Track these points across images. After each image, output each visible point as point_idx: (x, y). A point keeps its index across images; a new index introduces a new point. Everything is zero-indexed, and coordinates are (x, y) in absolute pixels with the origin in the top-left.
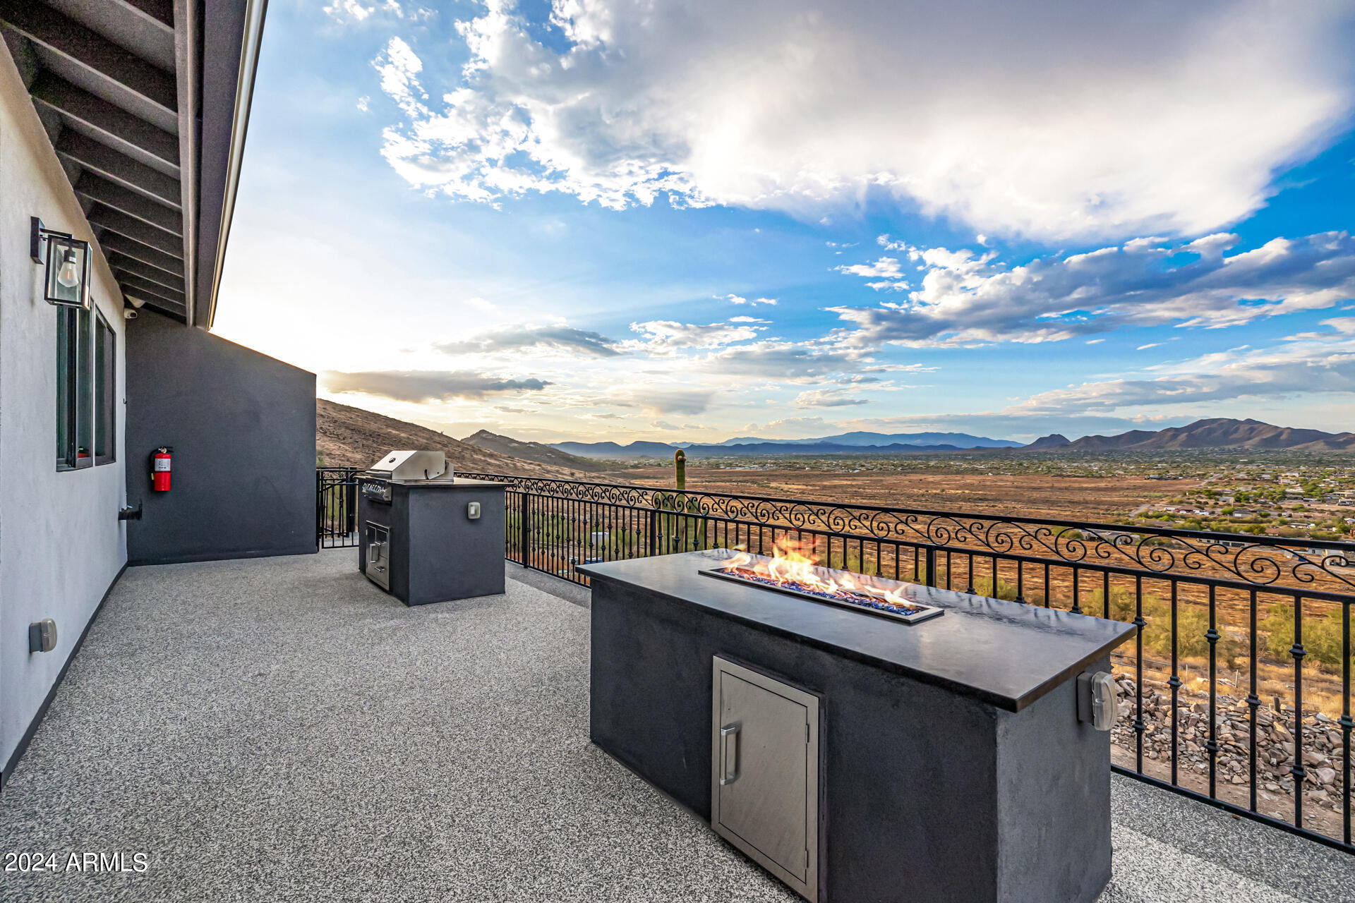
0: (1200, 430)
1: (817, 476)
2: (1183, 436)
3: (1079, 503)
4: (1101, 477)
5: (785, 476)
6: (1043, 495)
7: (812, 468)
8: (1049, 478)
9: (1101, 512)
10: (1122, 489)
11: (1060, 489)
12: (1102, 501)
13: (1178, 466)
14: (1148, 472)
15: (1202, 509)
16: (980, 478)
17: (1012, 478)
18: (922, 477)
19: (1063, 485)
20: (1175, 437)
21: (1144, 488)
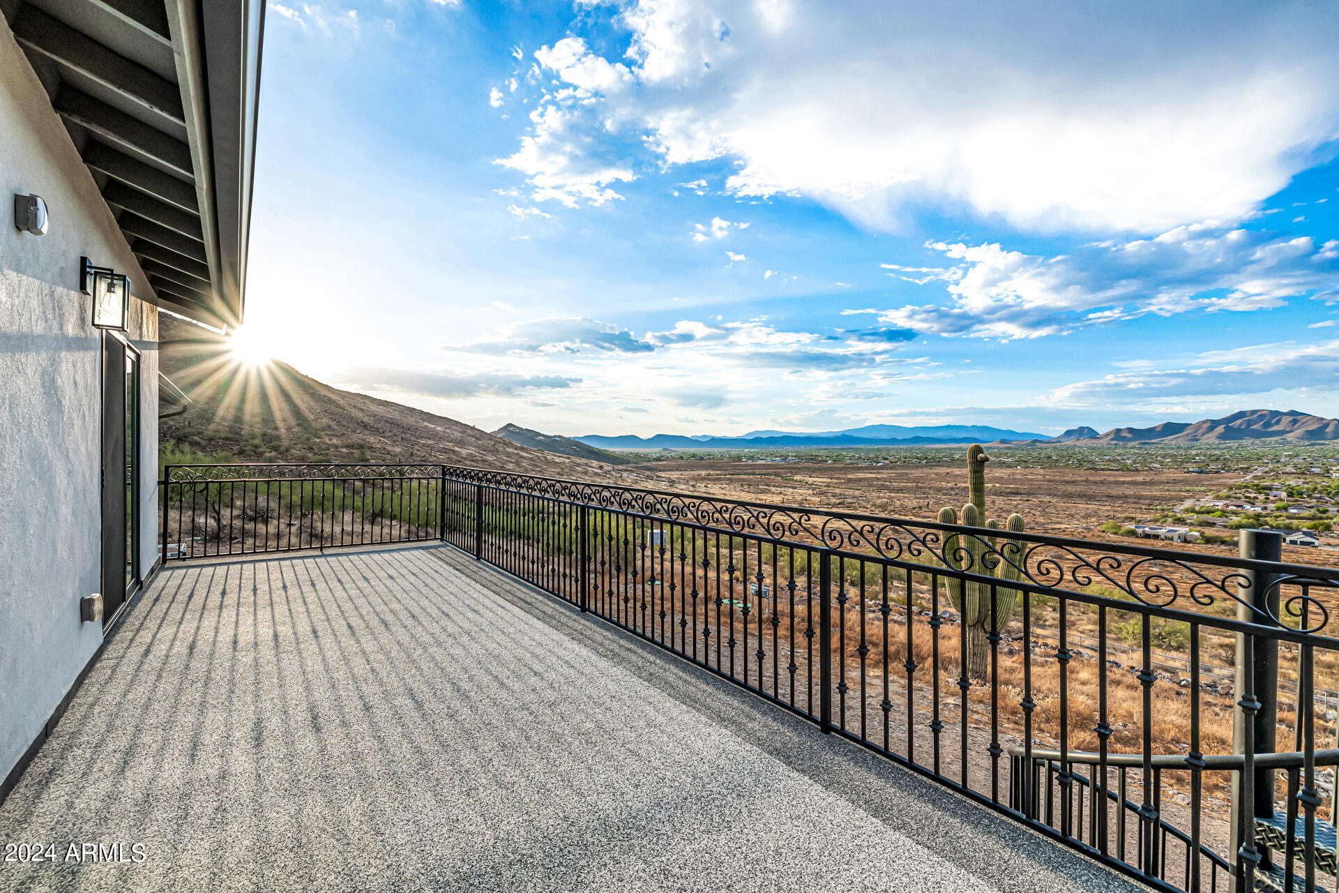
0: (1238, 422)
1: (840, 469)
2: (1220, 429)
3: (1118, 497)
4: (1137, 470)
5: (808, 469)
6: (1079, 488)
7: (835, 461)
8: (1082, 472)
9: (1143, 507)
10: (1161, 483)
11: (1095, 483)
12: (1142, 496)
13: (1218, 459)
14: (1186, 465)
15: (1253, 504)
16: (1009, 471)
17: (1042, 471)
18: (949, 470)
19: (1098, 478)
20: (1211, 429)
21: (1185, 482)
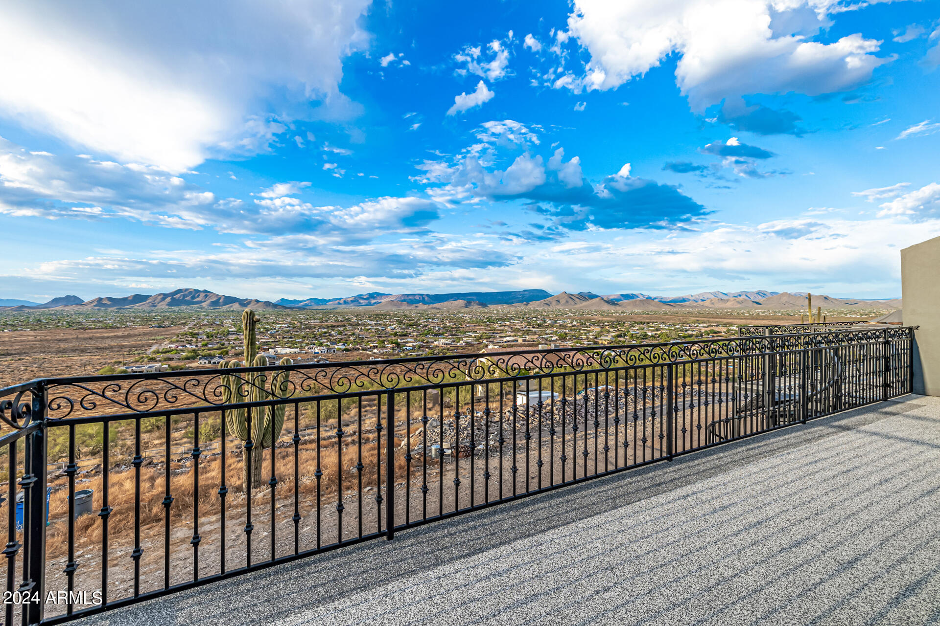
0: (178, 295)
2: (168, 299)
3: (106, 348)
4: (117, 328)
9: (125, 353)
10: (136, 335)
12: (123, 345)
13: (168, 318)
14: (150, 323)
15: (190, 344)
19: (86, 336)
20: (163, 299)
21: (151, 334)
